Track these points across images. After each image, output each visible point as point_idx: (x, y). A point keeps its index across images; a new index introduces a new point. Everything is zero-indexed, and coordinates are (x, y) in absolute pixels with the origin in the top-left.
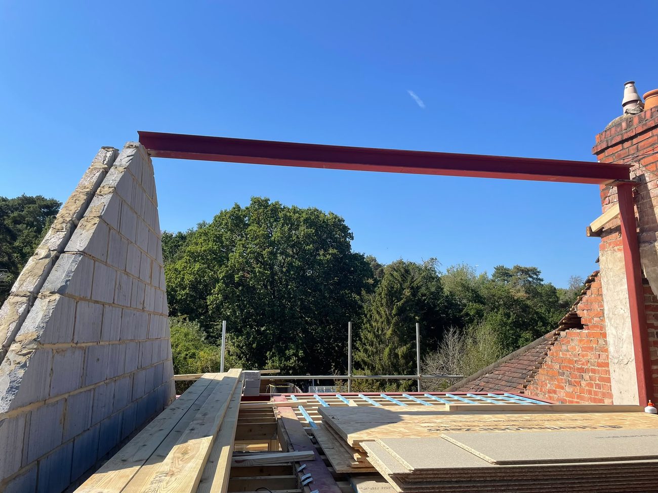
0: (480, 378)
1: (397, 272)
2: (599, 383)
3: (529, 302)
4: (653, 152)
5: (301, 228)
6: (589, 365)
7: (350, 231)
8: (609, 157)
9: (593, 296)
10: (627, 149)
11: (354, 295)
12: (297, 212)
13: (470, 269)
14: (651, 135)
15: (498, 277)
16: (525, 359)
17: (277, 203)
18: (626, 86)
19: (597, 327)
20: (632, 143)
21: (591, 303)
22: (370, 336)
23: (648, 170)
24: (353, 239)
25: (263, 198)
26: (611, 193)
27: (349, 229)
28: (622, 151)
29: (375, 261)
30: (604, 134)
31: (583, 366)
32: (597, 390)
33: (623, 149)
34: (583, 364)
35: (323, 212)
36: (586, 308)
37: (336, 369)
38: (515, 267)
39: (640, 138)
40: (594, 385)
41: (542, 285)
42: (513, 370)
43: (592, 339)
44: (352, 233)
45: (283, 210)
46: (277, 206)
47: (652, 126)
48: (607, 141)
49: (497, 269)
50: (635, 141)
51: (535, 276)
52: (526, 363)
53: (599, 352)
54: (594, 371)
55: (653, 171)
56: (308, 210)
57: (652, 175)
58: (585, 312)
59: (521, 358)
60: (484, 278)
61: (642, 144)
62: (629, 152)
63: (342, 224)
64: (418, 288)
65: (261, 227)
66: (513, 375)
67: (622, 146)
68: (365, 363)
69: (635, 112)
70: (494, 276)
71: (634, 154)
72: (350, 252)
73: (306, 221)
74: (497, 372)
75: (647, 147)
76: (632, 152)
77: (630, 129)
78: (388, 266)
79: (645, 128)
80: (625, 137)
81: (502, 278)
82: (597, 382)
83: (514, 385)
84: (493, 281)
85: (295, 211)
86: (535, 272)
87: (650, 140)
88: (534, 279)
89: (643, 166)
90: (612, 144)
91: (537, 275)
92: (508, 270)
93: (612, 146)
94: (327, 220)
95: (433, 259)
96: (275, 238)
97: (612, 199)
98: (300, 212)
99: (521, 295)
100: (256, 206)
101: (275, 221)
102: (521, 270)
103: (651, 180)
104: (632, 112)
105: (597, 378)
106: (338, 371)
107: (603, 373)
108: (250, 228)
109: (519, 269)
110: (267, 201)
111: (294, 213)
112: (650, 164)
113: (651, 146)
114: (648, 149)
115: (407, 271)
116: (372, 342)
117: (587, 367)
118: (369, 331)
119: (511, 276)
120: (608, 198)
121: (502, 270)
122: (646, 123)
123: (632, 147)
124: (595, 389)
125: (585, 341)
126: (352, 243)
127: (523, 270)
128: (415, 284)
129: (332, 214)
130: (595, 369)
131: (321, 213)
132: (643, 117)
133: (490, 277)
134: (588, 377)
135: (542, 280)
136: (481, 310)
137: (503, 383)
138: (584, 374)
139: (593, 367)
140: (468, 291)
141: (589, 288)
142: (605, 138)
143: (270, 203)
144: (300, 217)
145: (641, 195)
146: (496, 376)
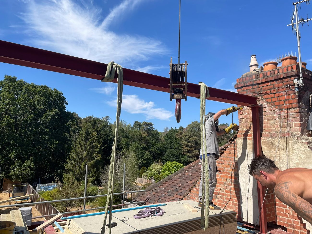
0: (152, 190)
1: (90, 122)
2: (226, 200)
3: (148, 138)
4: (270, 93)
5: (36, 96)
6: (221, 191)
7: (66, 100)
8: (244, 91)
9: (225, 157)
10: (255, 89)
11: (66, 134)
12: (35, 87)
13: (125, 122)
14: (269, 84)
15: (135, 126)
16: (175, 180)
17: (22, 81)
18: (252, 57)
19: (227, 173)
20: (258, 86)
21: (224, 161)
22: (75, 156)
23: (267, 101)
24: (67, 104)
25: (12, 77)
26: (244, 109)
27: (65, 99)
28: (252, 89)
29: (77, 115)
30: (242, 79)
31: (217, 191)
32: (224, 204)
33: (253, 88)
34: (217, 190)
35: (50, 88)
36: (220, 163)
37: (57, 177)
38: (143, 122)
39: (263, 85)
40: (223, 201)
41: (153, 130)
42: (170, 186)
43: (223, 178)
44: (67, 101)
45: (25, 85)
46: (22, 82)
47: (271, 80)
48: (244, 83)
49: (135, 122)
50: (260, 86)
51: (151, 127)
52: (176, 182)
53: (227, 185)
54: (223, 194)
55: (269, 102)
56: (41, 86)
57: (269, 104)
58: (220, 164)
59: (173, 179)
60: (129, 126)
61: (264, 88)
62: (256, 91)
63: (62, 96)
64: (100, 131)
65: (10, 94)
66: (170, 189)
67: (252, 87)
68: (70, 170)
69: (259, 71)
70: (134, 125)
71: (259, 92)
72: (65, 111)
73: (40, 92)
74: (161, 187)
75: (267, 90)
76: (258, 91)
77: (258, 79)
78: (84, 119)
79: (267, 80)
80: (255, 83)
81: (137, 126)
82: (225, 200)
83: (172, 195)
84: (133, 128)
85: (33, 86)
86: (151, 124)
87: (269, 87)
88: (151, 128)
89: (264, 99)
90: (247, 85)
91: (152, 126)
92: (140, 123)
93: (246, 86)
94: (53, 93)
95: (107, 117)
96: (19, 100)
97: (244, 112)
98: (36, 87)
99: (145, 135)
100: (8, 81)
101: (20, 90)
102: (146, 123)
103: (268, 106)
104: (258, 71)
105: (225, 198)
106: (58, 178)
107: (228, 196)
108: (3, 94)
109: (145, 123)
110: (15, 78)
111: (33, 87)
112: (268, 98)
113: (269, 89)
114: (267, 91)
115: (95, 123)
116: (76, 159)
117: (219, 192)
118: (74, 153)
119: (141, 126)
120: (242, 111)
121: (137, 123)
122: (268, 78)
123: (258, 88)
124: (223, 203)
125: (219, 179)
126: (66, 106)
127: (146, 124)
128: (98, 129)
129: (56, 90)
130: (224, 193)
131: (48, 88)
132: (266, 74)
133: (132, 126)
134: (220, 197)
135: (154, 129)
136: (128, 142)
137: (166, 193)
138: (217, 195)
139: (223, 192)
140: (123, 133)
141: (222, 153)
142: (242, 81)
143: (17, 80)
144: (36, 90)
145: (262, 113)
146: (161, 189)
